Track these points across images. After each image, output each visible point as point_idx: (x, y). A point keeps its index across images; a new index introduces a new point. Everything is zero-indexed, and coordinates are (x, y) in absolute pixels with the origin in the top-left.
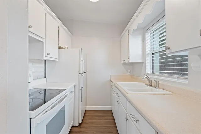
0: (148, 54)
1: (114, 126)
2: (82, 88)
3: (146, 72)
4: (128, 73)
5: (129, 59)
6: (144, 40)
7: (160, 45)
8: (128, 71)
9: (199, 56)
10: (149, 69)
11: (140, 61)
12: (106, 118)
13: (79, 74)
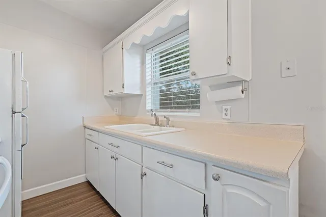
0: (149, 84)
1: (102, 203)
2: (23, 146)
3: (147, 109)
4: (115, 112)
5: (123, 87)
6: (143, 62)
7: (161, 74)
8: (115, 109)
9: (209, 86)
10: (150, 105)
11: (138, 92)
12: (79, 197)
13: (14, 113)
